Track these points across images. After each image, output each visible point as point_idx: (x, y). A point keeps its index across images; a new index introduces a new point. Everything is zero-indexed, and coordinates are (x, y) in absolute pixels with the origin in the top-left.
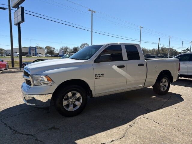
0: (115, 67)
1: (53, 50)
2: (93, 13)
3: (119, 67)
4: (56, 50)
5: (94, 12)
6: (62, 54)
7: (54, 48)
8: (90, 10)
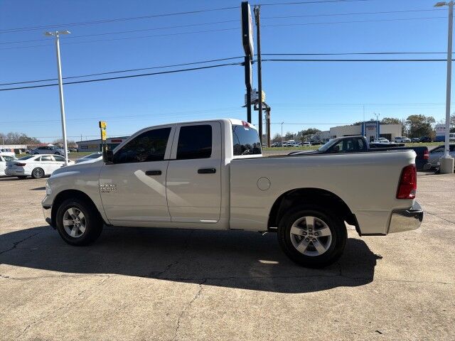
0: (140, 174)
3: (149, 173)
4: (436, 124)
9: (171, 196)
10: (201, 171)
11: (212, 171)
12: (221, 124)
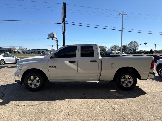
0: (67, 62)
1: (105, 49)
2: (123, 15)
3: (70, 62)
4: (107, 48)
5: (125, 15)
6: (110, 52)
7: (106, 47)
8: (120, 14)
9: (80, 70)
10: (91, 61)
11: (95, 61)
12: (96, 45)
